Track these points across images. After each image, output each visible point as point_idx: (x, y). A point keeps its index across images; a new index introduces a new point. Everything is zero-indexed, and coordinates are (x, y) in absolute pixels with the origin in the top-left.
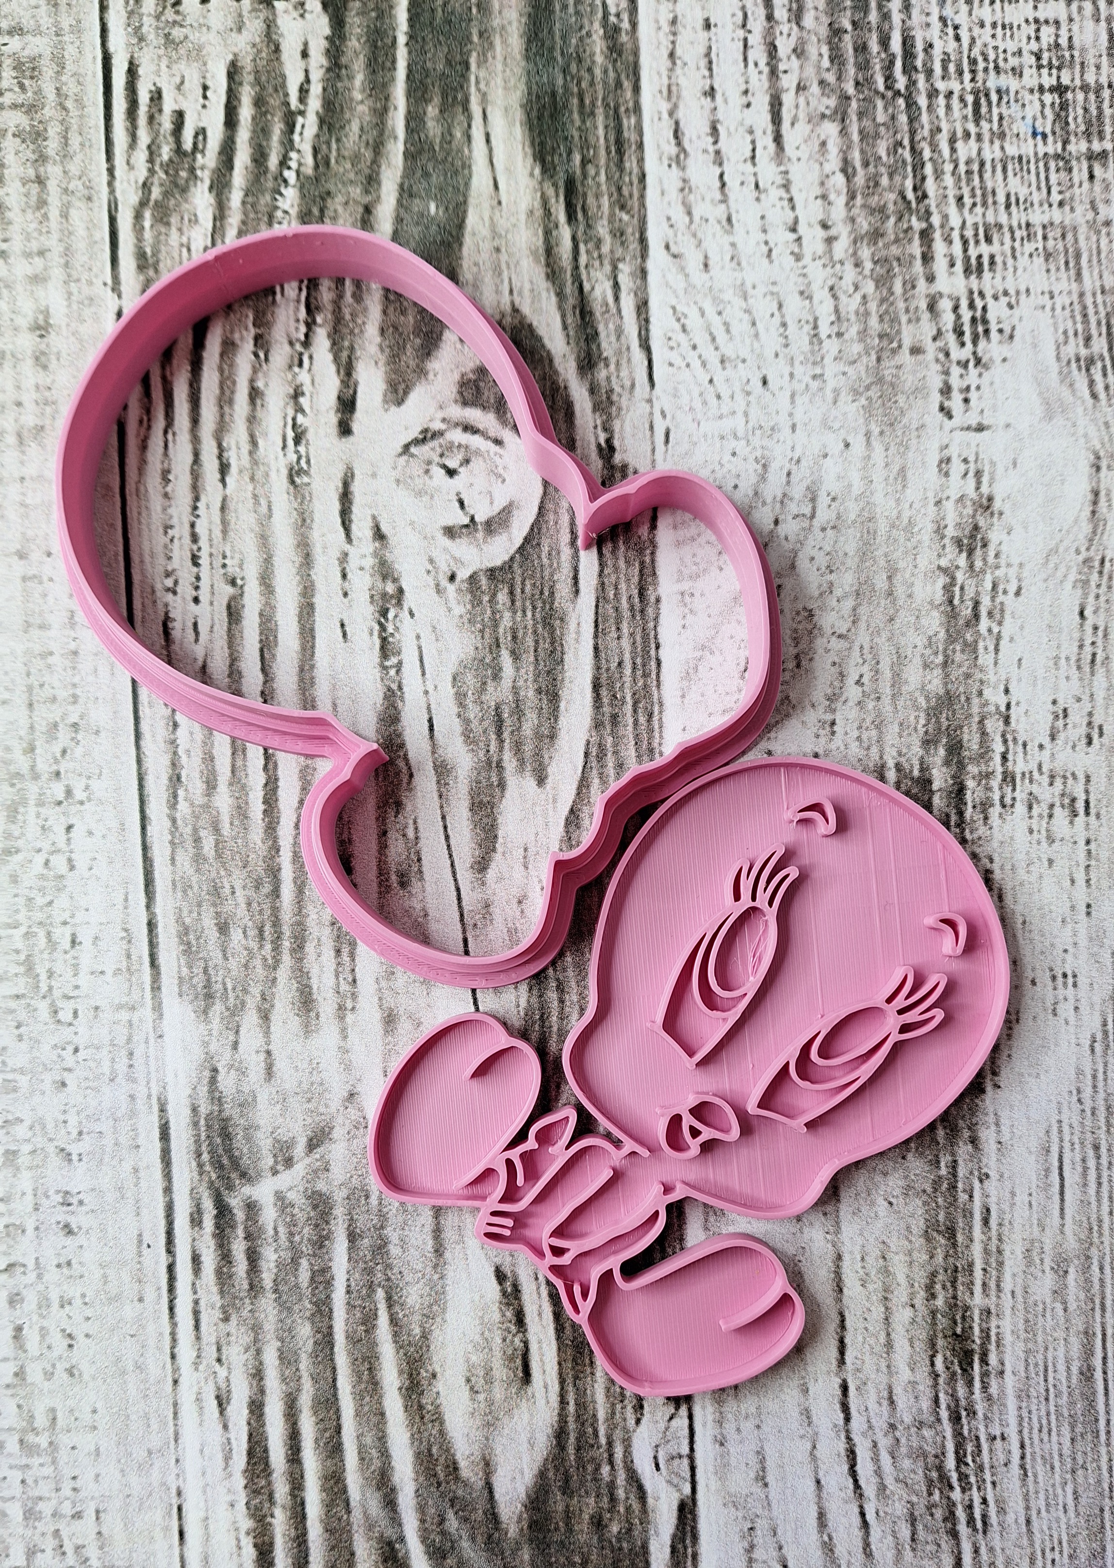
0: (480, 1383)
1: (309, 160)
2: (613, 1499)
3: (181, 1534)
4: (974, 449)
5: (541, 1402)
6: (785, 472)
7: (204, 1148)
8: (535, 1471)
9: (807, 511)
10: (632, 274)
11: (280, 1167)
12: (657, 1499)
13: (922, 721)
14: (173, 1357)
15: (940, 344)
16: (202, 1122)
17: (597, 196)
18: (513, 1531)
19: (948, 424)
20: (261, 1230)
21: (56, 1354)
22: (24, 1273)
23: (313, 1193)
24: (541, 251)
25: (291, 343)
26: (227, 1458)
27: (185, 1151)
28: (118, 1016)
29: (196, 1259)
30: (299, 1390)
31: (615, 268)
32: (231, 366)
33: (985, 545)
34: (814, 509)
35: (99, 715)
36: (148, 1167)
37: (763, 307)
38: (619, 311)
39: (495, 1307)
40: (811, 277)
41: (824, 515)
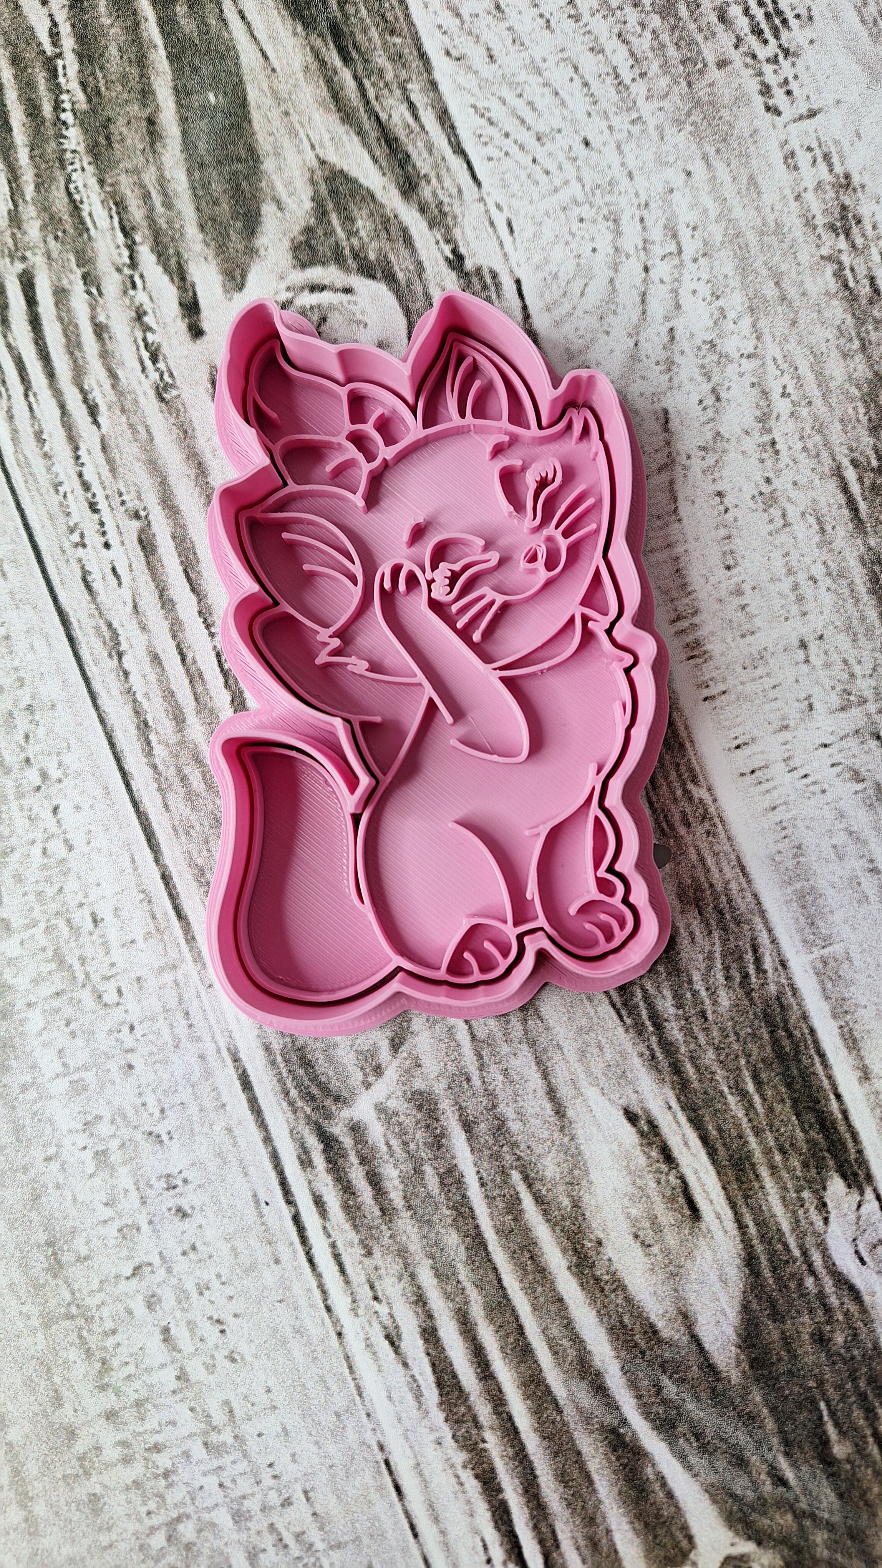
0: (649, 1235)
1: (81, 96)
2: (828, 1310)
3: (398, 1488)
4: (814, 136)
5: (719, 1235)
6: (637, 219)
7: (289, 1084)
8: (738, 1307)
9: (673, 248)
10: (423, 90)
11: (371, 1079)
12: (873, 1294)
13: (862, 410)
14: (328, 1309)
15: (742, 49)
16: (279, 1059)
17: (365, 31)
18: (735, 1376)
19: (779, 121)
20: (373, 1149)
21: (211, 1344)
22: (153, 1272)
23: (413, 1093)
24: (328, 100)
25: (119, 270)
26: (418, 1396)
27: (271, 1094)
28: (161, 980)
29: (319, 1202)
30: (467, 1303)
31: (404, 90)
32: (69, 311)
33: (859, 222)
34: (678, 244)
35: (50, 690)
36: (240, 1123)
37: (560, 75)
38: (422, 127)
39: (638, 1151)
40: (595, 31)
41: (690, 247)
